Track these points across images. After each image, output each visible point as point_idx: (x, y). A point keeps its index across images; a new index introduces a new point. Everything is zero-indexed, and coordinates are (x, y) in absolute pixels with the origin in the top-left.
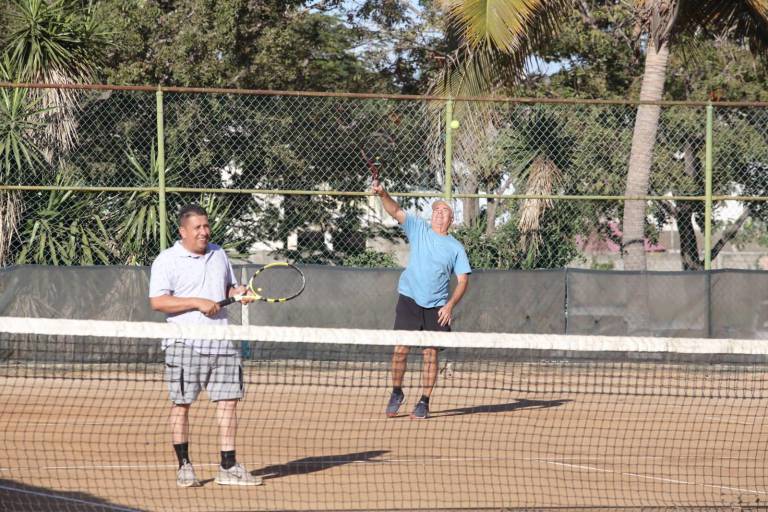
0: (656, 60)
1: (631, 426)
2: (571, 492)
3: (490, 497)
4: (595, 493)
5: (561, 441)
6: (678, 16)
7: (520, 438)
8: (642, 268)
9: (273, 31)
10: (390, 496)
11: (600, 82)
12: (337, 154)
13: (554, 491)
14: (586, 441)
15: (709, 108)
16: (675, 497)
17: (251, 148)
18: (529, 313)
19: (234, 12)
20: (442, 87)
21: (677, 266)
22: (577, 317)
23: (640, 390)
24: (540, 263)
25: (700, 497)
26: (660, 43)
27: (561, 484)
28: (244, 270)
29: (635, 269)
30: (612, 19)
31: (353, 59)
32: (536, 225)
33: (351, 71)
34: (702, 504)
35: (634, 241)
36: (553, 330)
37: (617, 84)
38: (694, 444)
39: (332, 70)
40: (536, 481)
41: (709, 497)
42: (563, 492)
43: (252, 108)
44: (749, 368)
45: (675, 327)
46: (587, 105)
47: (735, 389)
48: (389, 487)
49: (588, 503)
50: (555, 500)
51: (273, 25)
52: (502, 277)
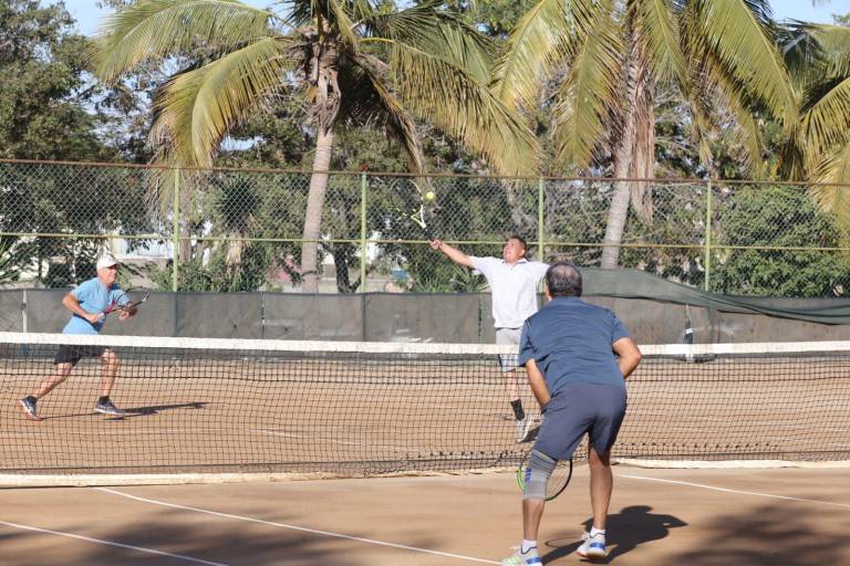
0: (325, 142)
1: (333, 404)
2: (290, 452)
3: (232, 456)
4: (307, 453)
5: (283, 416)
6: (340, 110)
7: (254, 414)
8: (315, 291)
9: (41, 117)
10: (160, 456)
11: (279, 155)
12: (94, 208)
13: (278, 452)
14: (301, 416)
15: (364, 177)
16: (363, 455)
17: (24, 203)
18: (236, 323)
19: (13, 104)
20: (161, 158)
21: (334, 289)
22: (273, 327)
23: (339, 379)
24: (242, 288)
25: (380, 454)
26: (327, 130)
27: (283, 446)
28: (25, 293)
29: (311, 292)
30: (289, 111)
31: (95, 136)
32: (238, 260)
33: (93, 145)
34: (381, 459)
35: (311, 272)
36: (254, 336)
37: (292, 157)
38: (377, 417)
39: (79, 145)
40: (266, 445)
41: (386, 454)
42: (284, 452)
43: (25, 174)
44: (392, 363)
45: (341, 333)
46: (271, 173)
47: (405, 378)
48: (159, 450)
49: (302, 460)
50: (279, 458)
51: (41, 113)
52: (215, 298)
